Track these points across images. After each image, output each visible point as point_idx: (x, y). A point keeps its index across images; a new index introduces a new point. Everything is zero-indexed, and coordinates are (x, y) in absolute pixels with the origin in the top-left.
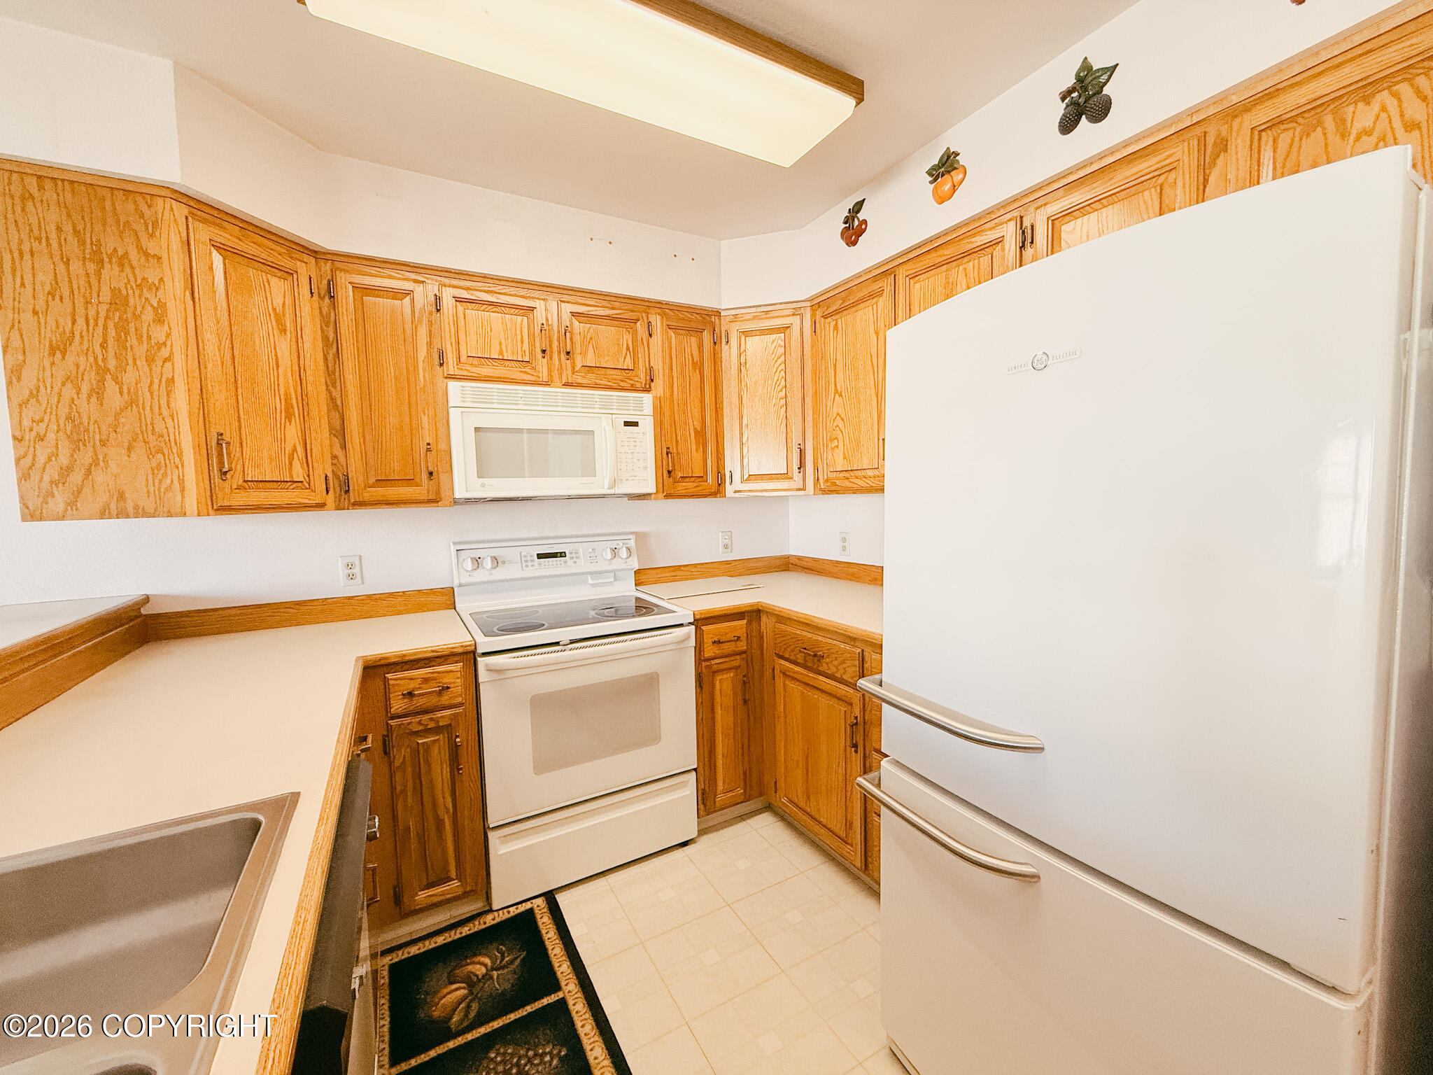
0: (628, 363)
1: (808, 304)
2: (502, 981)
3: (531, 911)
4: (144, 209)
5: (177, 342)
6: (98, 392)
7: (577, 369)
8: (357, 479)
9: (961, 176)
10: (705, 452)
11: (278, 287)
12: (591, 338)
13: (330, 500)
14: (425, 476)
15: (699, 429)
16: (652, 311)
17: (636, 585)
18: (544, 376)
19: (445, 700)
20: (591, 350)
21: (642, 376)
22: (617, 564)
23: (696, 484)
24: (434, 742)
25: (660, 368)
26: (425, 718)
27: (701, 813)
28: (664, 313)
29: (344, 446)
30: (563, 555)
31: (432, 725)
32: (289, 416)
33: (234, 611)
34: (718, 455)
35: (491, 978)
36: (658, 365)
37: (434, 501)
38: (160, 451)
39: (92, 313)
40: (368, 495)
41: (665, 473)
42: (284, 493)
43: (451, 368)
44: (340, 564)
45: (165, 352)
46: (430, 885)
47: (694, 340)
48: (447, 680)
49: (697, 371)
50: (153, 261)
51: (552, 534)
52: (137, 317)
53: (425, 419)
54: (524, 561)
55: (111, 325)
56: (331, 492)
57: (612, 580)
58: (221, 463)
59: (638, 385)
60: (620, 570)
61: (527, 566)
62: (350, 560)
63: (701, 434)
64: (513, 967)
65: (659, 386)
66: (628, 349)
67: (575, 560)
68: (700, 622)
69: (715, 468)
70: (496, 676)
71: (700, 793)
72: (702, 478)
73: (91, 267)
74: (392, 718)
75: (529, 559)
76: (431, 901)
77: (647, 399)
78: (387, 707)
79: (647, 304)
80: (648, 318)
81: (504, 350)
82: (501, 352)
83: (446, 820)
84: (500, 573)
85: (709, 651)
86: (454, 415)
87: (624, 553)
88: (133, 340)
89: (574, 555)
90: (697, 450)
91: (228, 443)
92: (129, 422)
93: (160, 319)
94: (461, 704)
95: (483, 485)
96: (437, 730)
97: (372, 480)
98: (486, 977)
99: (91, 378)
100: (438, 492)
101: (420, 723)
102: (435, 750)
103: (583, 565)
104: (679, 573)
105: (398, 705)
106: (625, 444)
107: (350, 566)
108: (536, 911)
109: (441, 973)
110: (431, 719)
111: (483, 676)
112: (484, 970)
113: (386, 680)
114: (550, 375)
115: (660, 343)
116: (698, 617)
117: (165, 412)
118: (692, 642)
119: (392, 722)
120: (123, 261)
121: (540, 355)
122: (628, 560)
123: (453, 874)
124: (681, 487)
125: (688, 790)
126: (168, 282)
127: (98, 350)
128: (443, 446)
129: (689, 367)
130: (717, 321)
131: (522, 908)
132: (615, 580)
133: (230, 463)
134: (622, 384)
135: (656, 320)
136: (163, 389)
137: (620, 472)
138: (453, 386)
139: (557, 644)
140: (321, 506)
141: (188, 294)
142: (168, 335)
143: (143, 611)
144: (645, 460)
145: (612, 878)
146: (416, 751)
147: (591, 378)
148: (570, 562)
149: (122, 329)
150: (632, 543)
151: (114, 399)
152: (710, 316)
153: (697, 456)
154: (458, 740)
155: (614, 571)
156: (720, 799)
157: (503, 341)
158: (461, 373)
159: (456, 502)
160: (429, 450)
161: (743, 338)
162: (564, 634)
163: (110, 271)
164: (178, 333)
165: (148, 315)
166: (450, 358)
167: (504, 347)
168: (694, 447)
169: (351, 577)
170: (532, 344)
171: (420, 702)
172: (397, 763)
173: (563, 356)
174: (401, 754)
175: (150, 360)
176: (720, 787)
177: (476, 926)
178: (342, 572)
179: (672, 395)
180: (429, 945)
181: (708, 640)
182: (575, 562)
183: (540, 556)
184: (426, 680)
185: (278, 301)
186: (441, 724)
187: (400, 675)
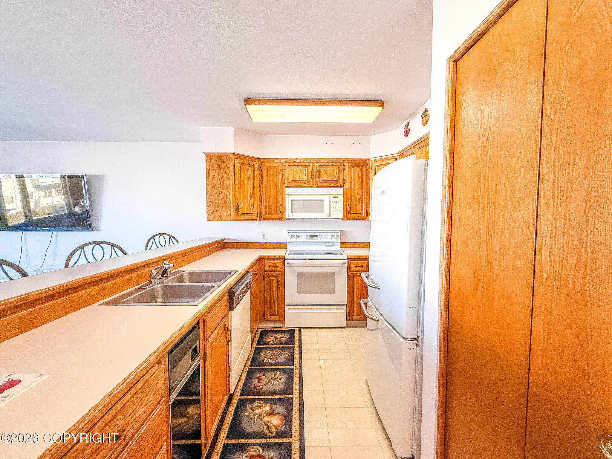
0: (337, 179)
1: (398, 155)
2: (283, 340)
3: (294, 330)
4: (228, 158)
5: (231, 185)
6: (219, 196)
7: (321, 182)
8: (264, 213)
9: (428, 118)
10: (362, 205)
11: (250, 169)
12: (325, 172)
13: (258, 217)
14: (279, 212)
15: (360, 198)
16: (346, 161)
17: (340, 247)
18: (311, 184)
19: (277, 269)
20: (325, 176)
21: (341, 182)
22: (334, 240)
23: (358, 216)
24: (274, 279)
25: (347, 179)
26: (272, 273)
27: (348, 320)
28: (350, 162)
29: (262, 205)
30: (317, 236)
31: (274, 275)
32: (251, 199)
33: (239, 243)
34: (367, 206)
35: (280, 339)
36: (347, 178)
37: (281, 219)
38: (227, 207)
39: (219, 180)
40: (266, 217)
41: (347, 212)
42: (248, 216)
43: (287, 184)
44: (262, 234)
45: (229, 187)
46: (271, 315)
47: (359, 170)
48: (278, 264)
49: (360, 179)
50: (228, 168)
51: (315, 230)
52: (225, 180)
53: (280, 198)
54: (306, 237)
55: (221, 182)
56: (259, 216)
57: (332, 245)
58: (237, 211)
59: (340, 185)
60: (334, 242)
61: (306, 238)
62: (263, 233)
63: (360, 200)
64: (286, 338)
65: (347, 186)
66: (337, 174)
67: (321, 238)
68: (350, 259)
69: (365, 210)
70: (289, 265)
71: (348, 313)
72: (361, 214)
73: (219, 171)
74: (265, 271)
75: (307, 236)
76: (271, 319)
77: (341, 189)
78: (265, 269)
79: (344, 160)
80: (344, 164)
81: (300, 178)
82: (300, 179)
83: (276, 300)
84: (299, 240)
85: (353, 269)
86: (287, 196)
87: (336, 237)
88: (224, 185)
89: (320, 236)
90: (359, 205)
91: (238, 206)
92: (223, 202)
93: (229, 180)
94: (281, 271)
95: (293, 215)
96: (275, 276)
97: (267, 213)
98: (280, 338)
99: (218, 193)
100: (282, 217)
101: (271, 274)
102: (274, 282)
103: (323, 240)
104: (356, 245)
105: (267, 269)
106: (334, 203)
107: (263, 235)
108: (295, 330)
109: (270, 334)
110: (274, 273)
111: (286, 265)
112: (280, 337)
113: (265, 262)
114: (313, 184)
115: (347, 171)
116: (349, 257)
117: (229, 200)
118: (346, 265)
119: (265, 272)
120: (224, 169)
121: (310, 178)
122: (337, 239)
123: (277, 314)
124: (353, 217)
125: (343, 311)
126: (230, 172)
127: (219, 187)
128: (284, 205)
129: (357, 178)
130: (369, 162)
131: (292, 329)
132: (333, 245)
133: (239, 210)
134: (334, 185)
135: (347, 164)
136: (229, 194)
137: (331, 212)
138: (287, 189)
139: (305, 259)
140: (256, 219)
141: (234, 174)
142: (230, 183)
143: (224, 241)
144: (340, 208)
145: (318, 330)
146: (270, 280)
147: (325, 184)
148: (319, 238)
149: (223, 183)
150: (339, 234)
151: (221, 197)
152: (366, 161)
153: (359, 207)
154: (279, 280)
155: (333, 242)
156: (355, 317)
157: (300, 176)
158: (289, 185)
159: (287, 219)
160: (280, 206)
161: (377, 167)
162: (307, 257)
163: (222, 171)
164: (231, 182)
165: (227, 180)
166: (287, 181)
167: (300, 177)
168: (358, 204)
169: (264, 238)
170: (308, 176)
171: (271, 269)
172: (266, 282)
173: (317, 178)
174: (267, 281)
175: (227, 189)
176: (355, 313)
177: (281, 329)
178: (262, 236)
179: (351, 187)
180: (270, 329)
181: (352, 265)
182: (320, 238)
183: (310, 236)
184: (273, 263)
185: (250, 172)
186: (276, 275)
187: (268, 261)
